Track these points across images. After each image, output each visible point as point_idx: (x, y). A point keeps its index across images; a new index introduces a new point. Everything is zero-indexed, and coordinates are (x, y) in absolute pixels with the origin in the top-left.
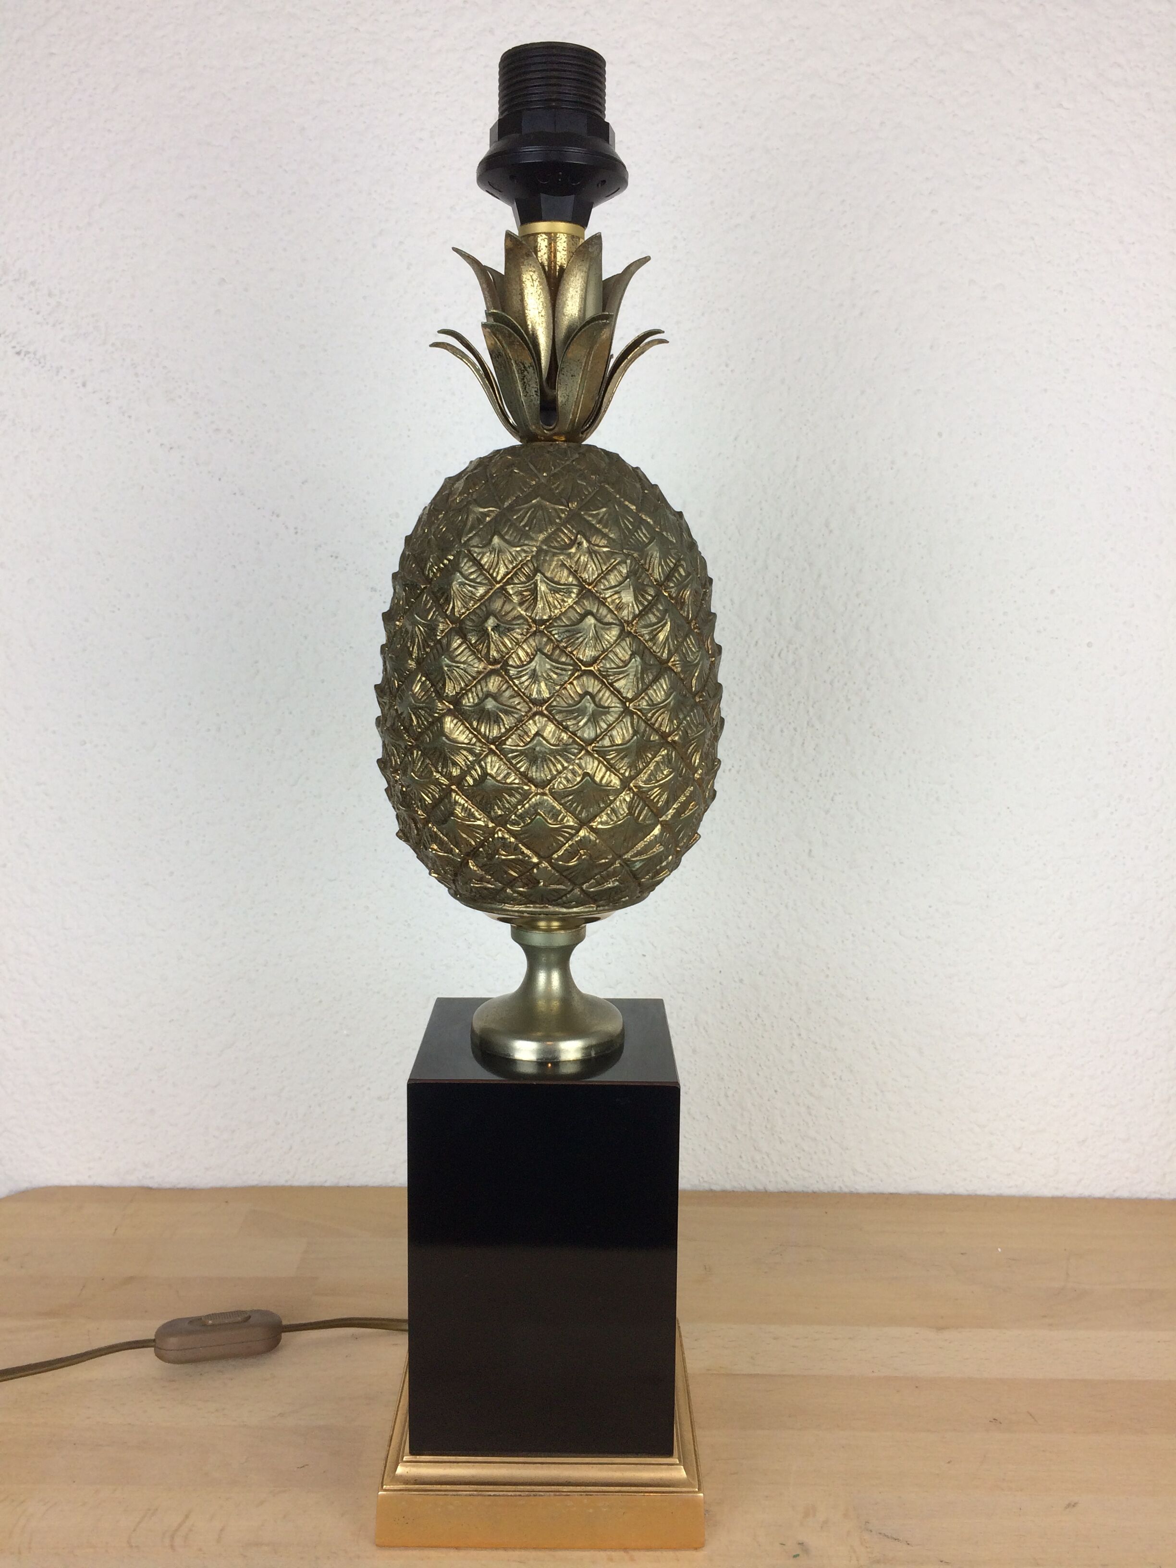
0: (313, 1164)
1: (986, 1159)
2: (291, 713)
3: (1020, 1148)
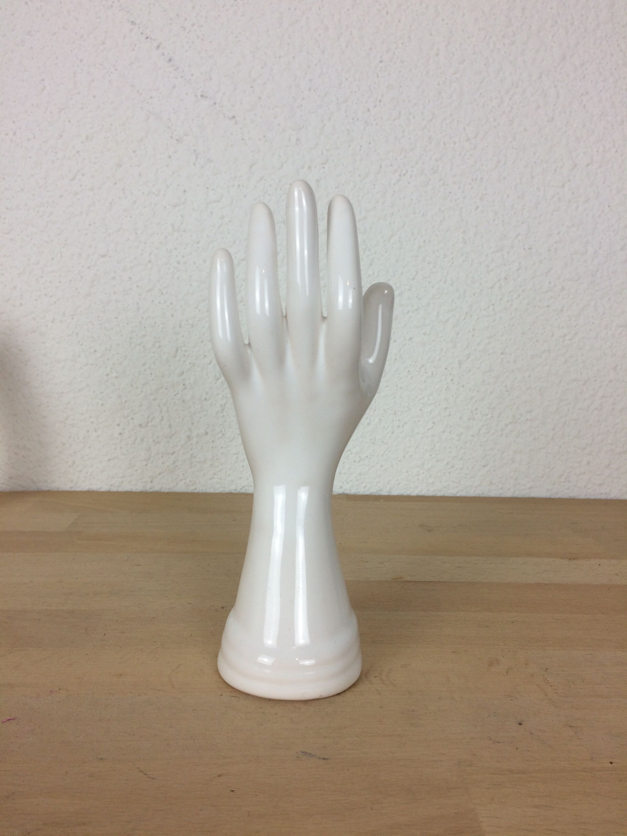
0: (91, 475)
1: (584, 473)
2: (69, 121)
3: (609, 465)
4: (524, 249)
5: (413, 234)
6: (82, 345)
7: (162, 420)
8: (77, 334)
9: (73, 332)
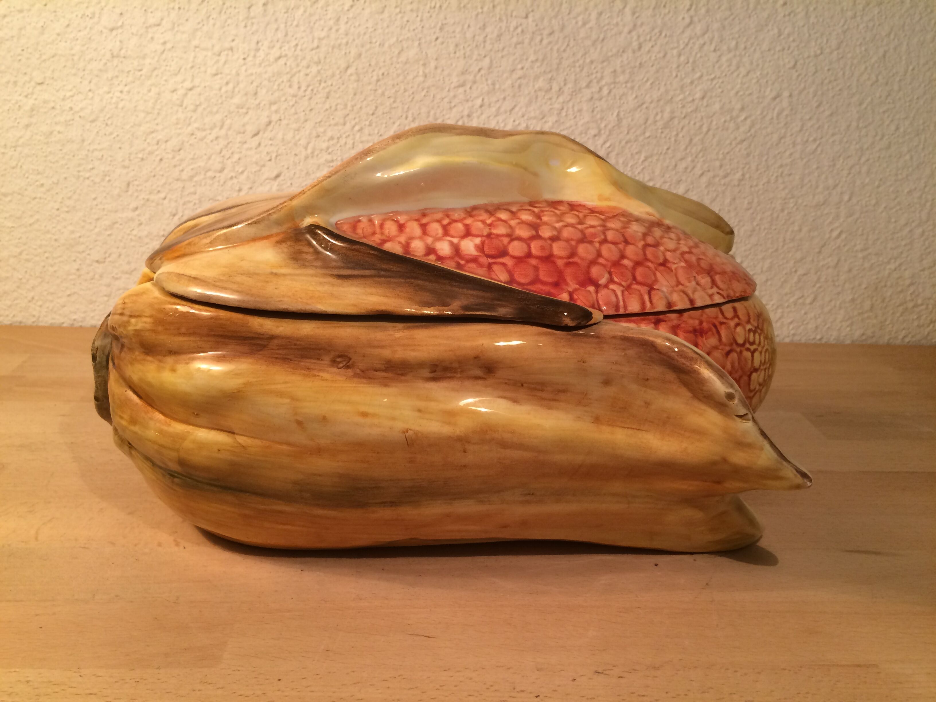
4: (487, 85)
5: (370, 65)
6: (27, 178)
7: (120, 255)
8: (21, 167)
9: (17, 165)
